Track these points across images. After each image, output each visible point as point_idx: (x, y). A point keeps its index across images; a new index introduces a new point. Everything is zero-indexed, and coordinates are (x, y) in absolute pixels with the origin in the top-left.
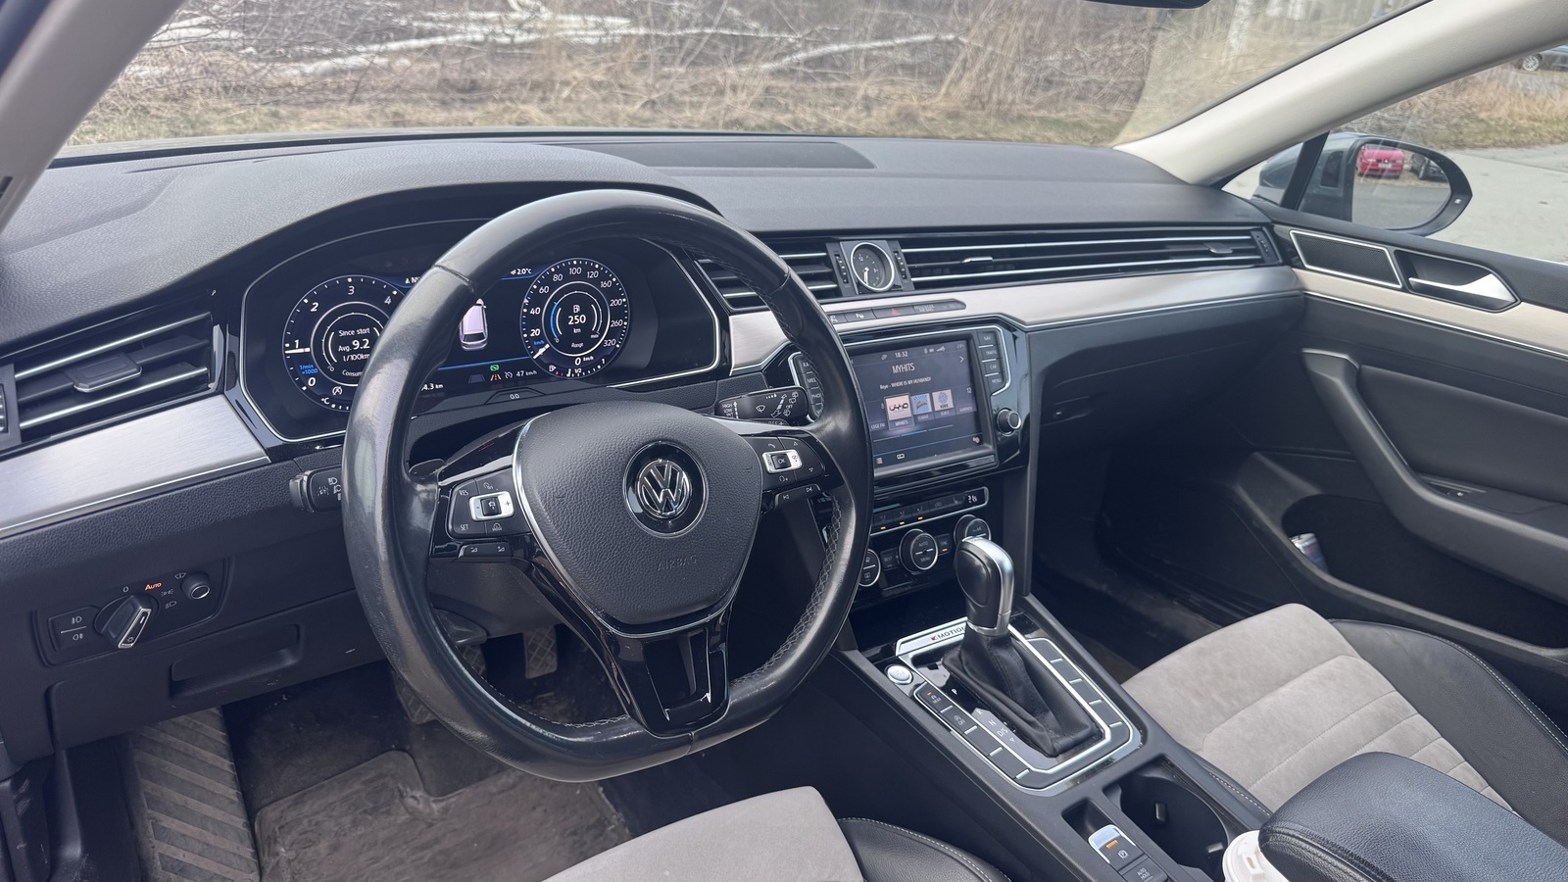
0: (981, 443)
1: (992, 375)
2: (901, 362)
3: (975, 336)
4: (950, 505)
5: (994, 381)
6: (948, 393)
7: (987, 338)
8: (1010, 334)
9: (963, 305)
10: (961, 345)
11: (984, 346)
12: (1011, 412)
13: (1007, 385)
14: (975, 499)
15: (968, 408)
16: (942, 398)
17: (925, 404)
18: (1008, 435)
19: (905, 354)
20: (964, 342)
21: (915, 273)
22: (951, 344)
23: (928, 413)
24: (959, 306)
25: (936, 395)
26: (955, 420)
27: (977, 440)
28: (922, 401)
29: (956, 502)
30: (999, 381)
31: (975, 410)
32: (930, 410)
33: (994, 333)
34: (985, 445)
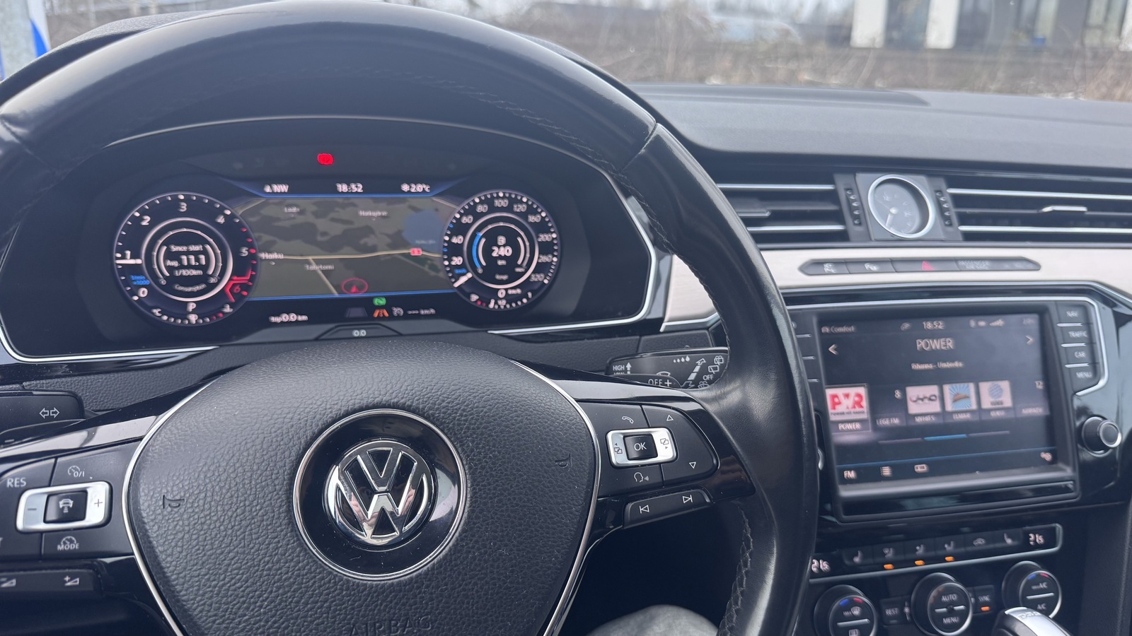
0: (1054, 461)
1: (1078, 367)
2: (934, 335)
3: (1053, 310)
4: (999, 545)
5: (1080, 375)
6: (1005, 385)
7: (1073, 314)
8: (1109, 311)
9: (1036, 266)
10: (1031, 321)
11: (1068, 325)
12: (1105, 424)
13: (1102, 383)
14: (1040, 539)
15: (1036, 410)
16: (997, 392)
17: (967, 397)
18: (1100, 454)
19: (939, 325)
20: (1036, 316)
21: (964, 220)
22: (1014, 318)
23: (971, 412)
24: (1030, 266)
25: (985, 387)
26: (1013, 425)
27: (1048, 457)
28: (963, 393)
29: (1009, 541)
30: (1088, 375)
31: (1048, 413)
32: (974, 407)
33: (1084, 308)
34: (1061, 465)
